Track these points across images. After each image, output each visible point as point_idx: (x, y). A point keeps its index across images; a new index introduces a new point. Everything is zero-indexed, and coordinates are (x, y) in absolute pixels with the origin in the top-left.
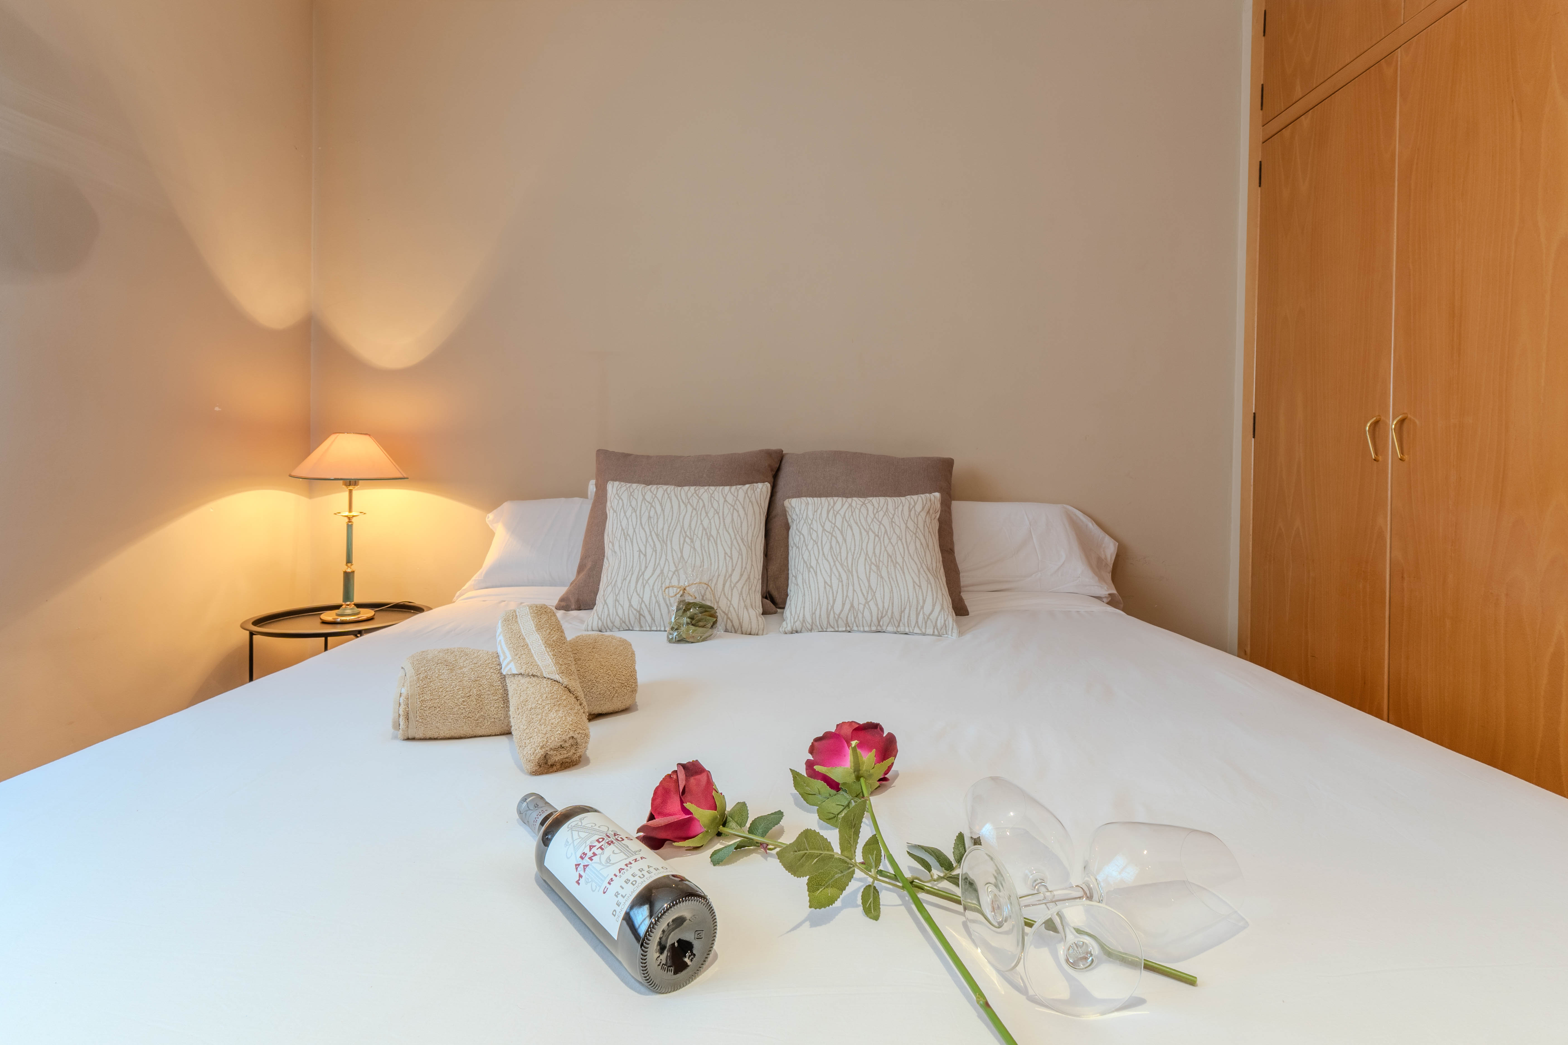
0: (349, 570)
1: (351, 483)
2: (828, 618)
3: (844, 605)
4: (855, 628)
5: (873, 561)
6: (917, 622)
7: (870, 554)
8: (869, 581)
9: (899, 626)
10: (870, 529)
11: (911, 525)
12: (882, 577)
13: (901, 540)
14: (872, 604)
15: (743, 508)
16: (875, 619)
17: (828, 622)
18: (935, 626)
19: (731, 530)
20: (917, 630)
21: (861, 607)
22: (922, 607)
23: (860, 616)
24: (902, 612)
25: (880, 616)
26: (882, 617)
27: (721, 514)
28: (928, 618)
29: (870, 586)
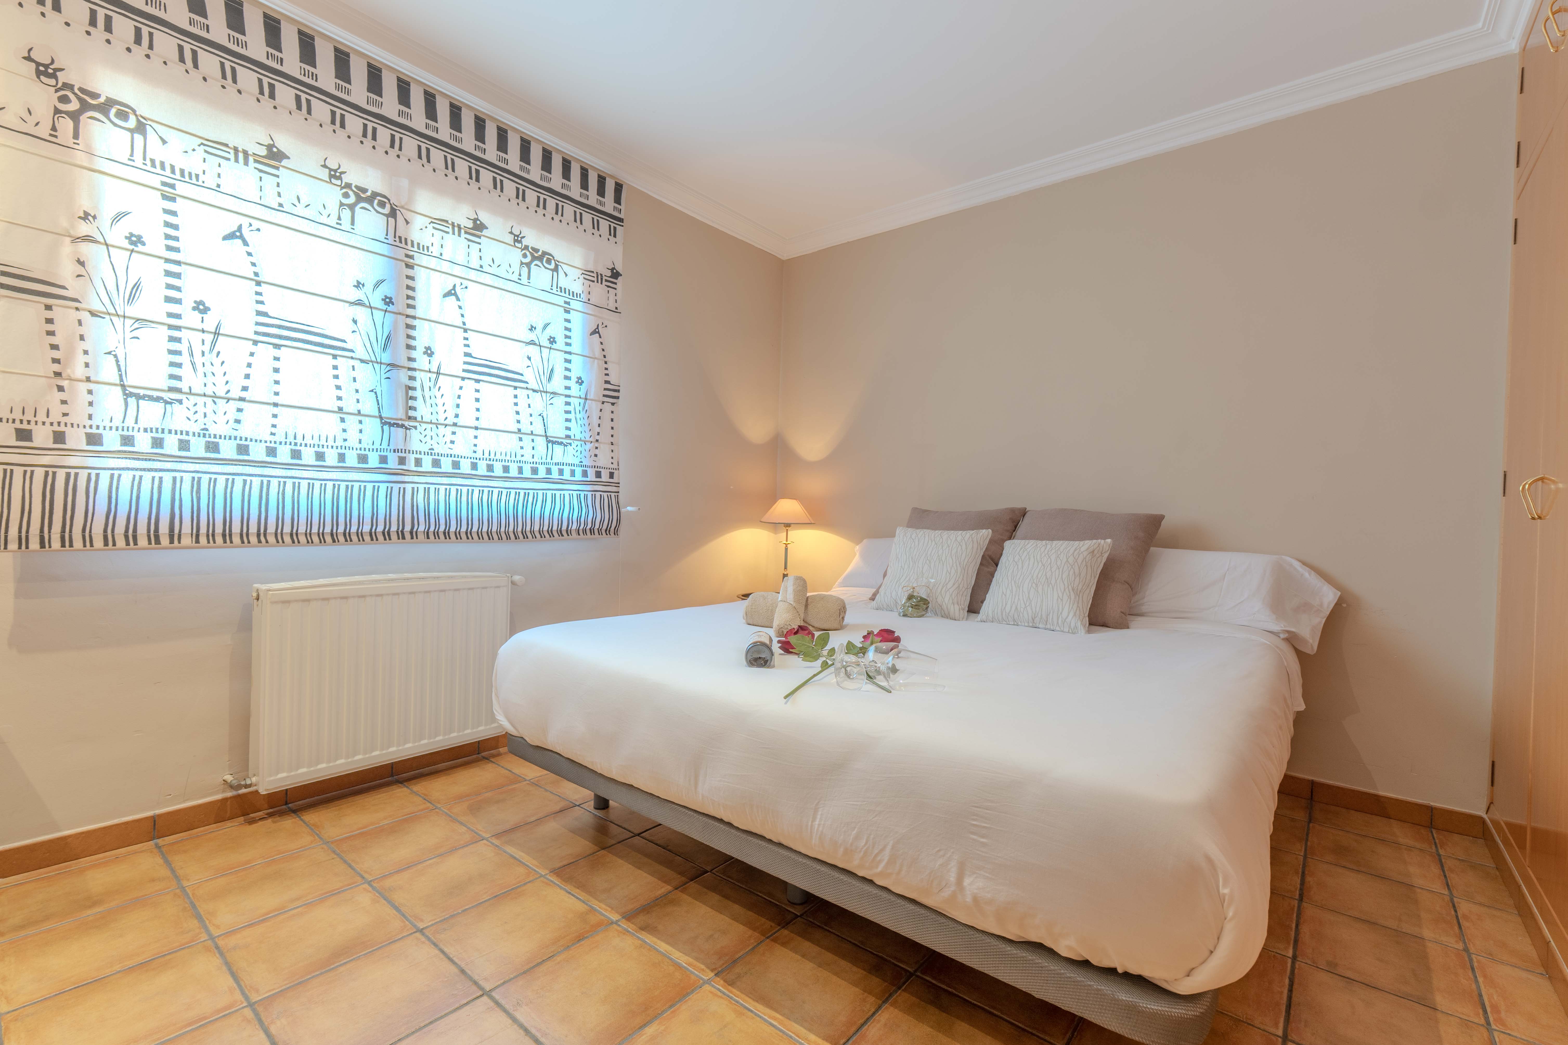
0: (785, 573)
1: (788, 525)
2: (1002, 615)
3: (1011, 607)
4: (1020, 623)
5: (1035, 581)
6: (1058, 623)
7: (1035, 577)
8: (1029, 593)
9: (1046, 624)
10: (1041, 561)
11: (1071, 560)
12: (1038, 592)
13: (1059, 569)
14: (1029, 608)
15: (966, 544)
16: (1030, 618)
17: (1002, 618)
18: (1070, 627)
19: (954, 558)
20: (1058, 628)
21: (1022, 610)
22: (1061, 613)
23: (1021, 615)
24: (1048, 615)
25: (1033, 616)
26: (1035, 618)
27: (950, 548)
28: (1065, 621)
29: (1029, 597)
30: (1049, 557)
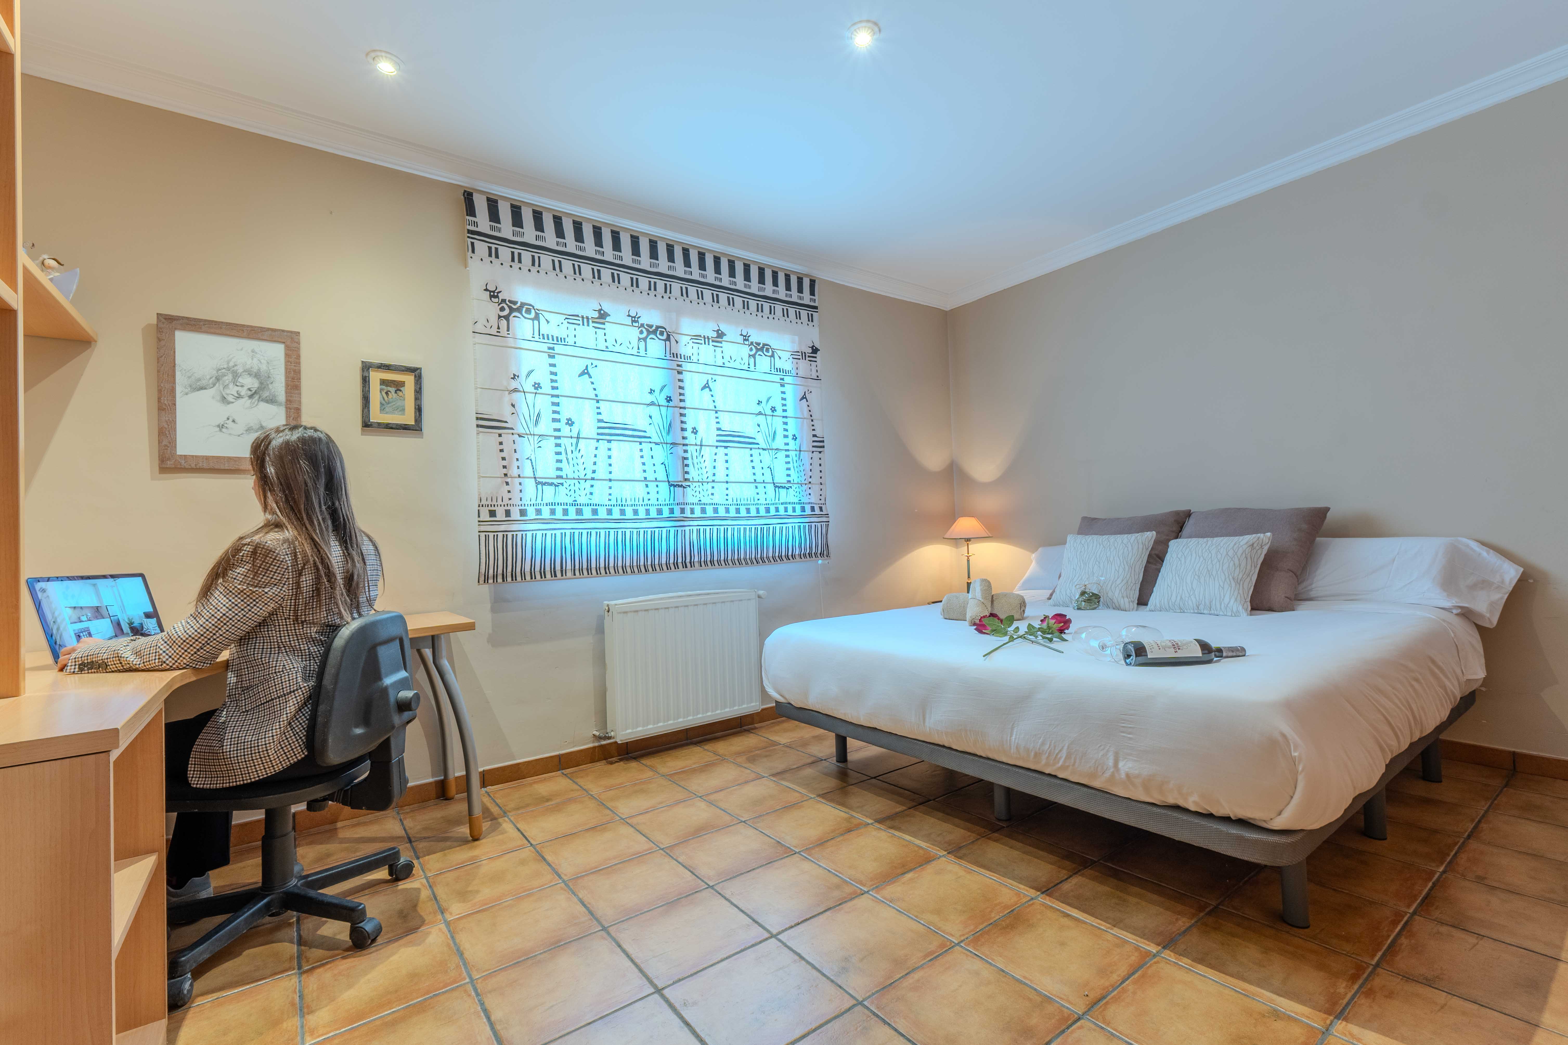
0: (969, 582)
1: (968, 540)
2: (1169, 604)
3: (1177, 597)
4: (1186, 611)
5: (1197, 573)
6: (1221, 608)
7: (1197, 569)
8: (1192, 585)
9: (1210, 610)
10: (1202, 556)
11: (1231, 553)
12: (1200, 582)
13: (1219, 562)
14: (1192, 597)
15: (1132, 546)
16: (1195, 605)
17: (1169, 606)
18: (1232, 611)
19: (1121, 558)
20: (1221, 613)
21: (1187, 599)
22: (1223, 600)
23: (1186, 604)
24: (1211, 602)
25: (1198, 603)
26: (1199, 605)
27: (1117, 549)
28: (1227, 606)
29: (1192, 587)
30: (1210, 552)
